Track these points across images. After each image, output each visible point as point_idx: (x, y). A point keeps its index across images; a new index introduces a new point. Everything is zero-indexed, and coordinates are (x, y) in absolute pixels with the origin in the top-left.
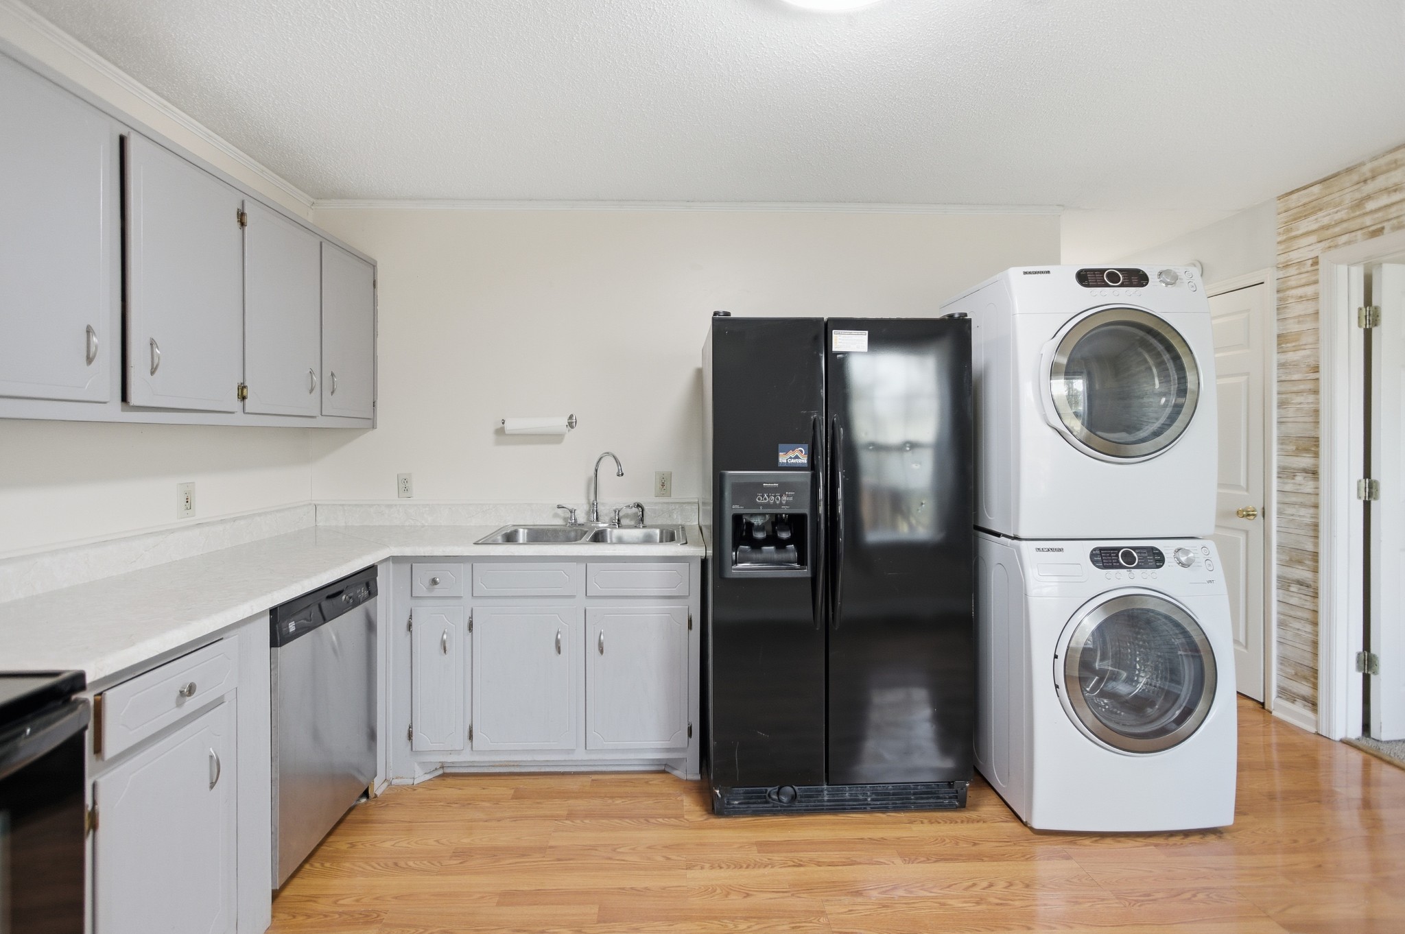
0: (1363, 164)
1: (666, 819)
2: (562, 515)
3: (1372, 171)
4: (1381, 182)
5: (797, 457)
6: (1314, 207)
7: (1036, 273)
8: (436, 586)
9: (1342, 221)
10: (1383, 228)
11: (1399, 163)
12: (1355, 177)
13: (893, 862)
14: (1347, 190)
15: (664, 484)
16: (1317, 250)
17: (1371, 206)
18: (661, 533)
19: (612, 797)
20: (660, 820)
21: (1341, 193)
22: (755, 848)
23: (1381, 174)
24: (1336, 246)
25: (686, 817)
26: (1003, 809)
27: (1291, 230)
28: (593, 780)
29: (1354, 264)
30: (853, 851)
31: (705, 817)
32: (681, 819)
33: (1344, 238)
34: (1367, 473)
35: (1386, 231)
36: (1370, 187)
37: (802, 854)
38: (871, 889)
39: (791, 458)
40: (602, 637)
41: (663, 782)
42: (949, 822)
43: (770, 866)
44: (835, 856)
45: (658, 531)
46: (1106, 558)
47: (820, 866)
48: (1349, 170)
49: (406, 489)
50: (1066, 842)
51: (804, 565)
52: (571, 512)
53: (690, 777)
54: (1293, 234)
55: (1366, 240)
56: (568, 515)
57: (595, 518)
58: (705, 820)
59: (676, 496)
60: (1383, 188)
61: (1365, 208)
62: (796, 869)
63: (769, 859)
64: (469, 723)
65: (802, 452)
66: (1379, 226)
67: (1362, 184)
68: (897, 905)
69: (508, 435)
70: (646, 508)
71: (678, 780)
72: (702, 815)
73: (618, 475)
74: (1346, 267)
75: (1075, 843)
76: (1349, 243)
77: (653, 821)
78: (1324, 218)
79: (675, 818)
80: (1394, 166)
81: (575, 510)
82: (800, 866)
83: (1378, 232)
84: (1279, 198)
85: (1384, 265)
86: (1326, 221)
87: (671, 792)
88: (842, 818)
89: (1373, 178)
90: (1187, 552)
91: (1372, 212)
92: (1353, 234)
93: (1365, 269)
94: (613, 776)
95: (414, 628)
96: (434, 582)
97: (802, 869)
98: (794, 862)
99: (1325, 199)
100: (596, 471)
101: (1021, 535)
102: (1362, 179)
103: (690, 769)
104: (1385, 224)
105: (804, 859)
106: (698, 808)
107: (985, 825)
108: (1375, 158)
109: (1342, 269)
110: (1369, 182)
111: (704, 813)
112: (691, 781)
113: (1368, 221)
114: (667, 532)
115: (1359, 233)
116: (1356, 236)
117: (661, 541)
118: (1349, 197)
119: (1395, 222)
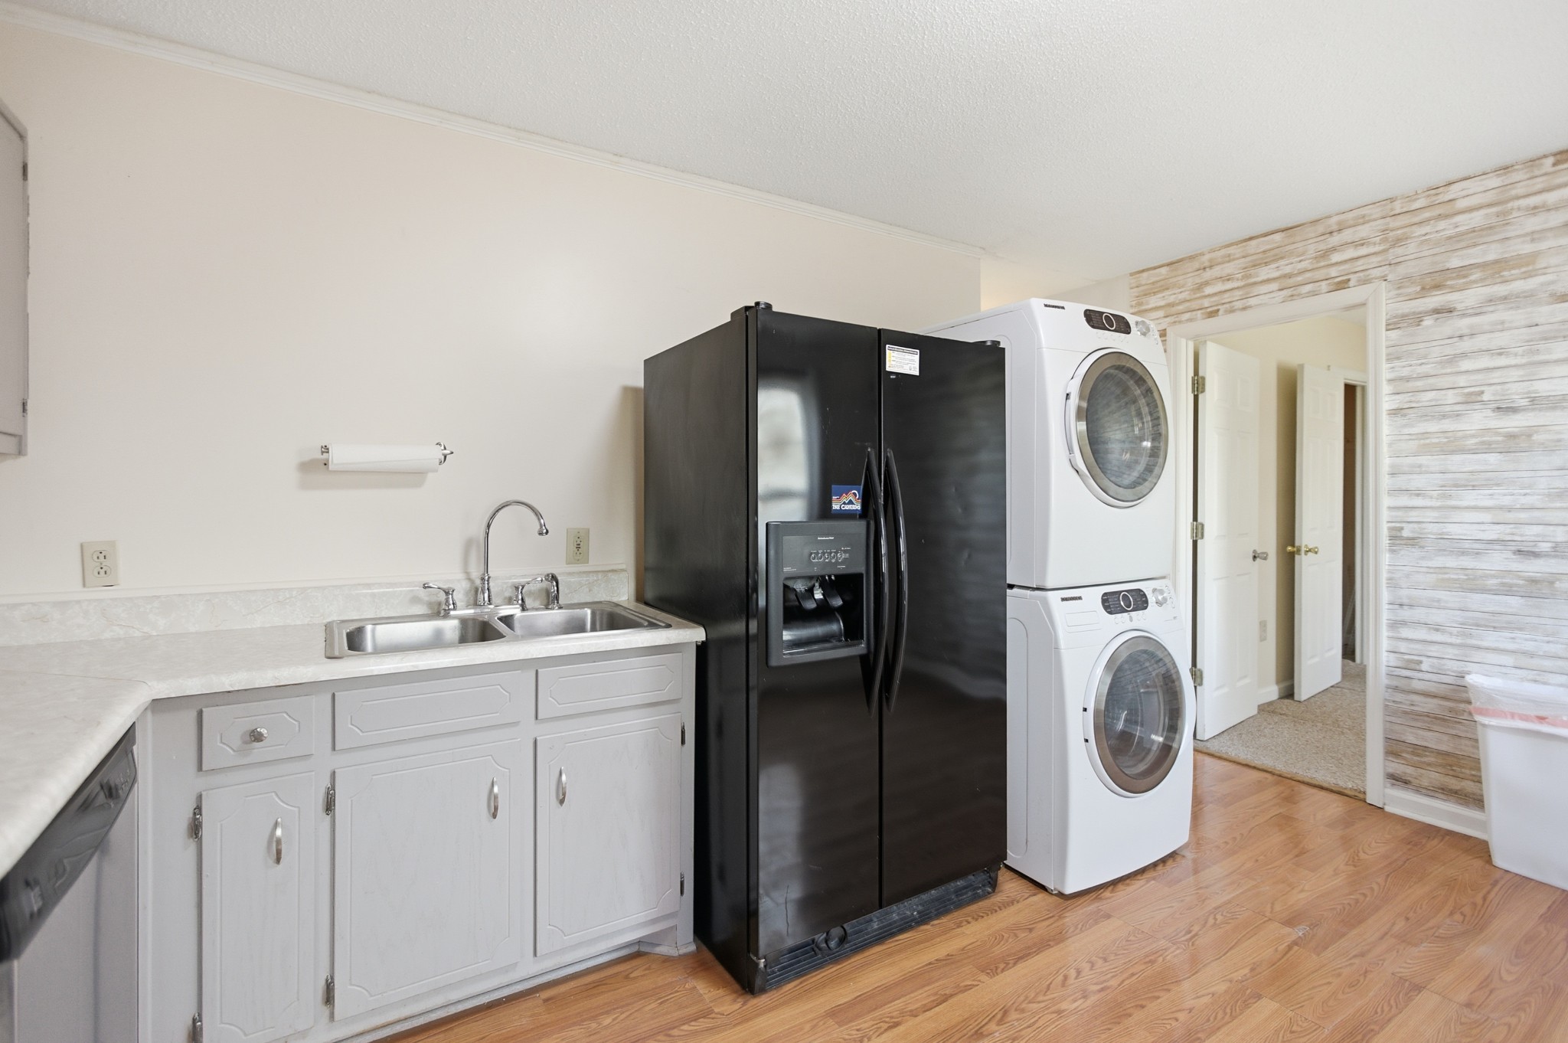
0: (1202, 254)
1: (693, 1023)
2: (426, 599)
3: (1210, 260)
4: (1216, 271)
5: (851, 502)
6: (1162, 286)
7: (1053, 307)
8: (256, 744)
9: (1186, 301)
10: (1218, 310)
11: (1232, 257)
12: (1196, 265)
13: (980, 981)
14: (1189, 275)
15: (579, 547)
16: (1164, 324)
17: (1208, 290)
18: (593, 614)
19: (594, 1018)
20: (685, 1027)
21: (1184, 276)
22: (831, 1022)
23: (1217, 265)
24: (1180, 322)
25: (716, 1010)
26: (1020, 882)
27: (1140, 304)
28: (546, 1000)
29: (1190, 339)
30: (933, 982)
31: (740, 1000)
32: (713, 1015)
33: (1187, 316)
34: (1195, 518)
35: (1220, 313)
36: (1208, 275)
37: (887, 1009)
38: (986, 1024)
39: (844, 503)
40: (564, 778)
41: (649, 969)
42: (989, 913)
43: (866, 1040)
44: (921, 997)
45: (589, 612)
46: (1113, 603)
47: (916, 1016)
48: (1192, 258)
49: (104, 571)
50: (1092, 900)
51: (857, 639)
52: (447, 593)
53: (683, 951)
54: (1143, 308)
55: (1204, 319)
56: (442, 597)
57: (486, 599)
58: (743, 1005)
59: (595, 561)
60: (1219, 276)
61: (1203, 292)
62: (896, 1031)
63: (858, 1030)
64: (324, 974)
65: (856, 496)
66: (1216, 308)
67: (1202, 271)
68: (1023, 1033)
69: (335, 472)
70: (559, 578)
71: (667, 960)
72: (735, 1001)
73: (541, 534)
74: (1185, 340)
75: (1101, 898)
76: (1190, 320)
77: (675, 1032)
78: (1170, 297)
79: (704, 1017)
80: (1227, 259)
81: (453, 591)
82: (896, 1025)
83: (1213, 314)
84: (1131, 274)
85: (1208, 342)
86: (1172, 299)
87: (670, 980)
88: (893, 945)
89: (1211, 267)
90: (1161, 592)
91: (1209, 296)
92: (1194, 313)
93: (1194, 344)
94: (572, 984)
95: (206, 831)
96: (256, 737)
97: (901, 1029)
98: (886, 1022)
99: (1171, 280)
100: (489, 526)
101: (1049, 585)
102: (1202, 267)
103: (684, 941)
104: (1219, 307)
105: (895, 1014)
106: (721, 992)
107: (1020, 906)
108: (1212, 251)
109: (1183, 341)
110: (1207, 269)
111: (735, 995)
112: (685, 955)
113: (1206, 303)
114: (602, 614)
115: (1200, 312)
116: (1196, 315)
117: (593, 629)
118: (1191, 282)
119: (1227, 306)
